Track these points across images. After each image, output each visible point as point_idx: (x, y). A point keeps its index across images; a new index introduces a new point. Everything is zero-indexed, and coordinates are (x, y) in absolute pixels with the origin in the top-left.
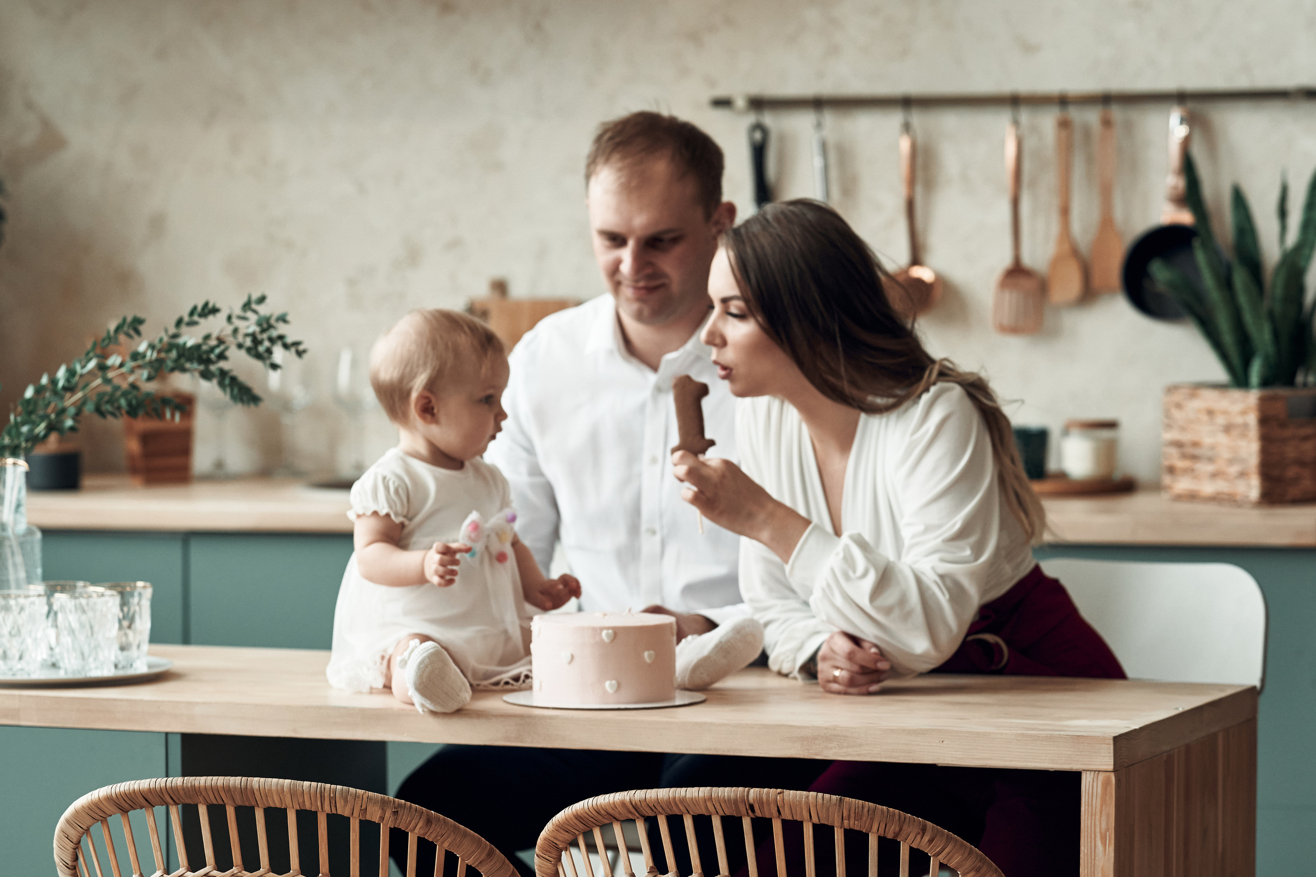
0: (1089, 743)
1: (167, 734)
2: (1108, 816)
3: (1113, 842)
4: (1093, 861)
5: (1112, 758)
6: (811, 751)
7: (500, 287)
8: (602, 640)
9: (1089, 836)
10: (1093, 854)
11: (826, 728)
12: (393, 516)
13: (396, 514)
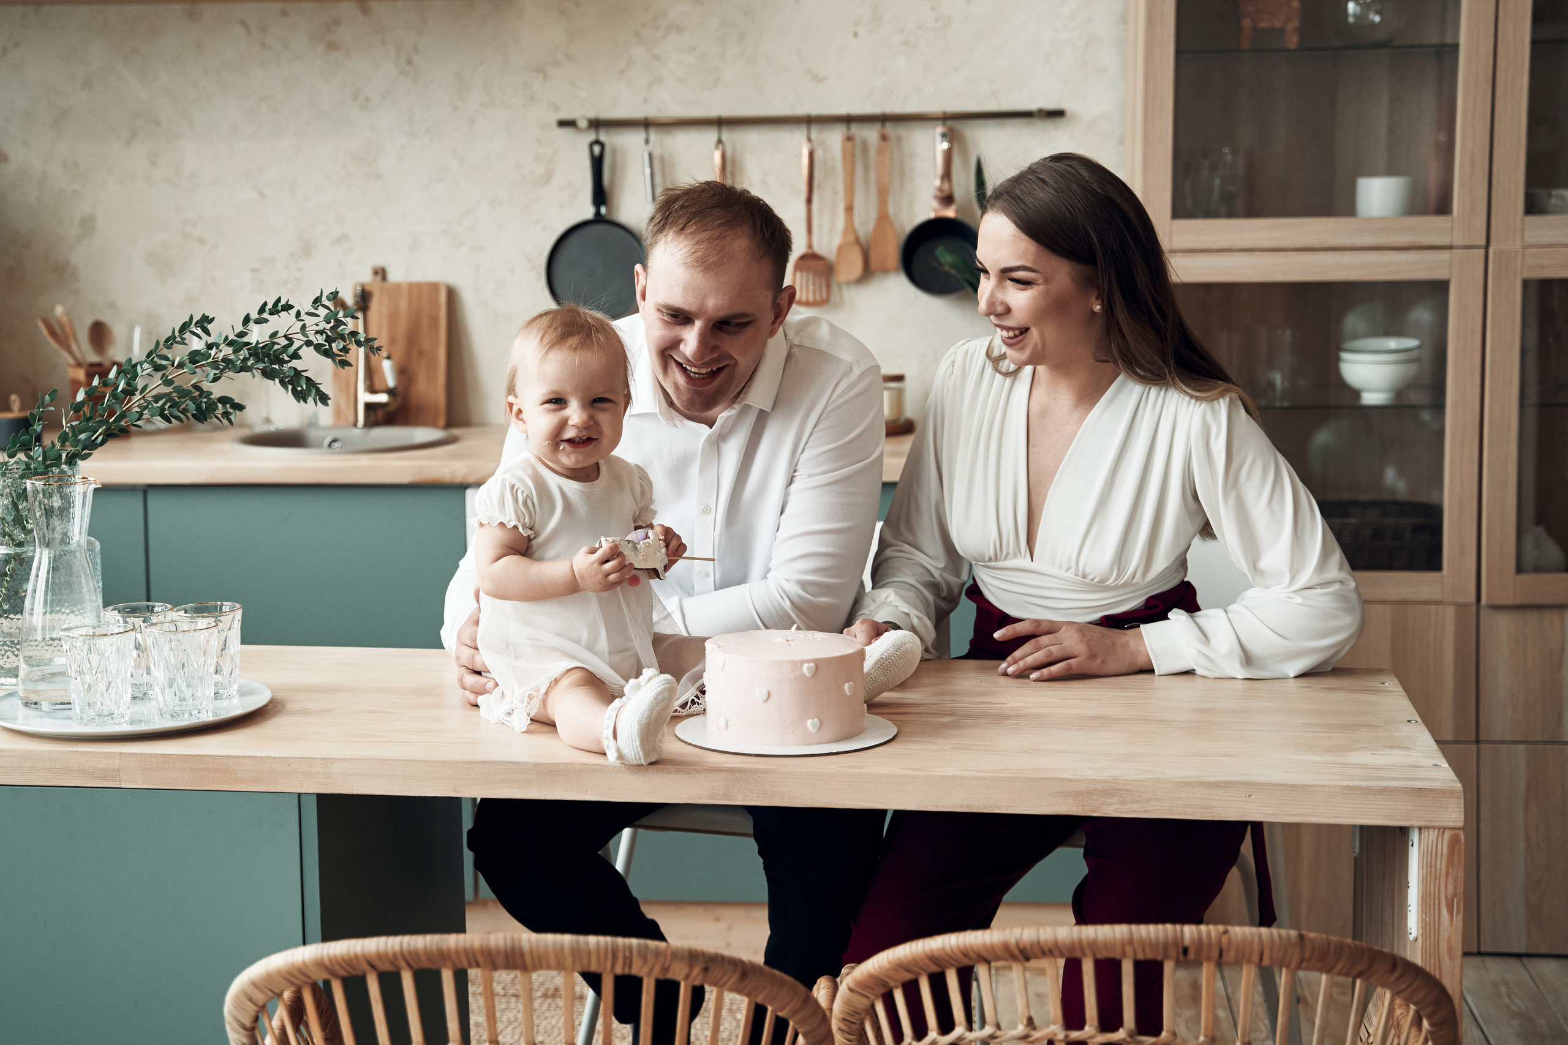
0: (1433, 797)
1: (299, 794)
2: (1456, 880)
3: (1462, 907)
4: (1437, 932)
5: (1463, 813)
6: (1086, 807)
7: (381, 273)
8: (803, 675)
9: (1432, 902)
10: (1437, 923)
11: (1106, 781)
12: (521, 529)
13: (524, 526)
